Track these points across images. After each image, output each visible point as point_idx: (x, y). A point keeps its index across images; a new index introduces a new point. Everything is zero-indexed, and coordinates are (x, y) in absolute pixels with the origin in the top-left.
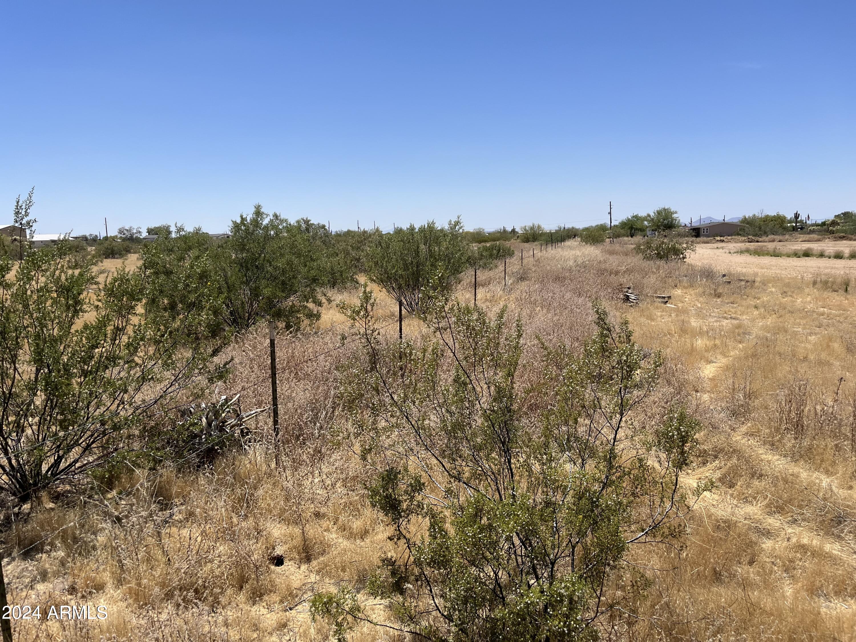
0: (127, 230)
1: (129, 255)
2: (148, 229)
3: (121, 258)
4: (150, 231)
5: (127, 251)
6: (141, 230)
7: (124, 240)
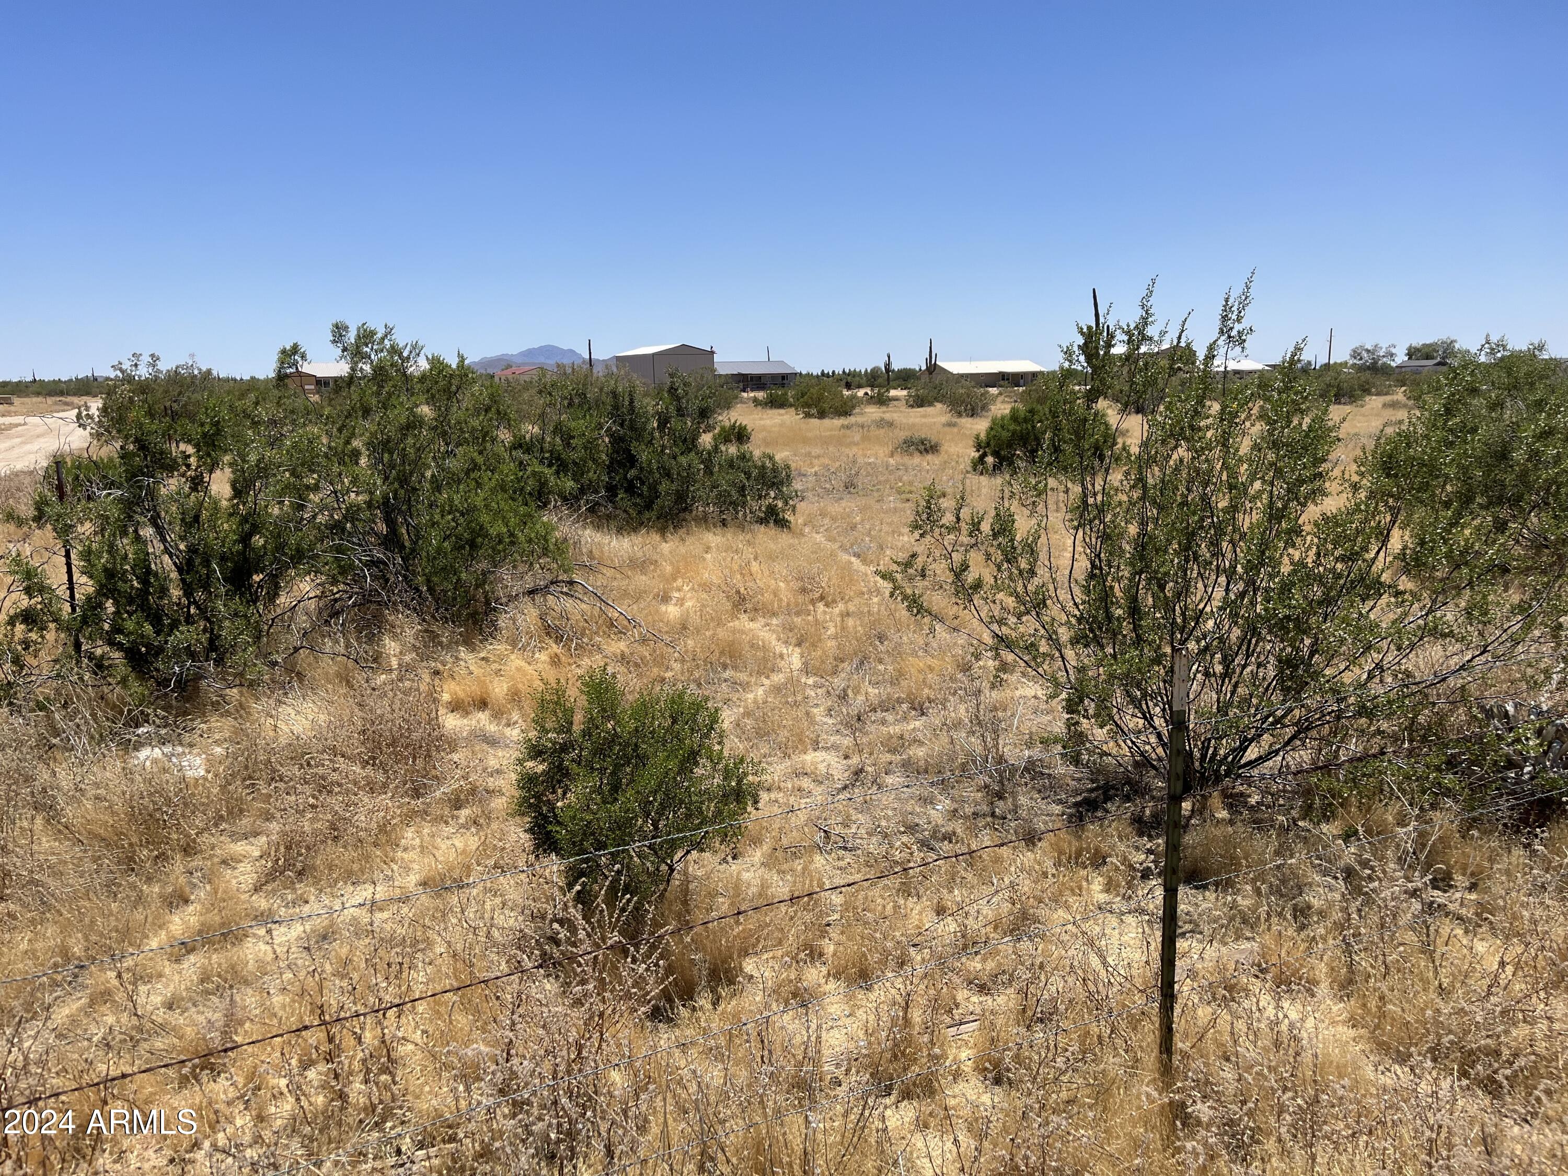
0: (1368, 351)
1: (1367, 398)
2: (1409, 349)
3: (1351, 403)
4: (1412, 353)
5: (1364, 391)
6: (1394, 351)
7: (1361, 369)
